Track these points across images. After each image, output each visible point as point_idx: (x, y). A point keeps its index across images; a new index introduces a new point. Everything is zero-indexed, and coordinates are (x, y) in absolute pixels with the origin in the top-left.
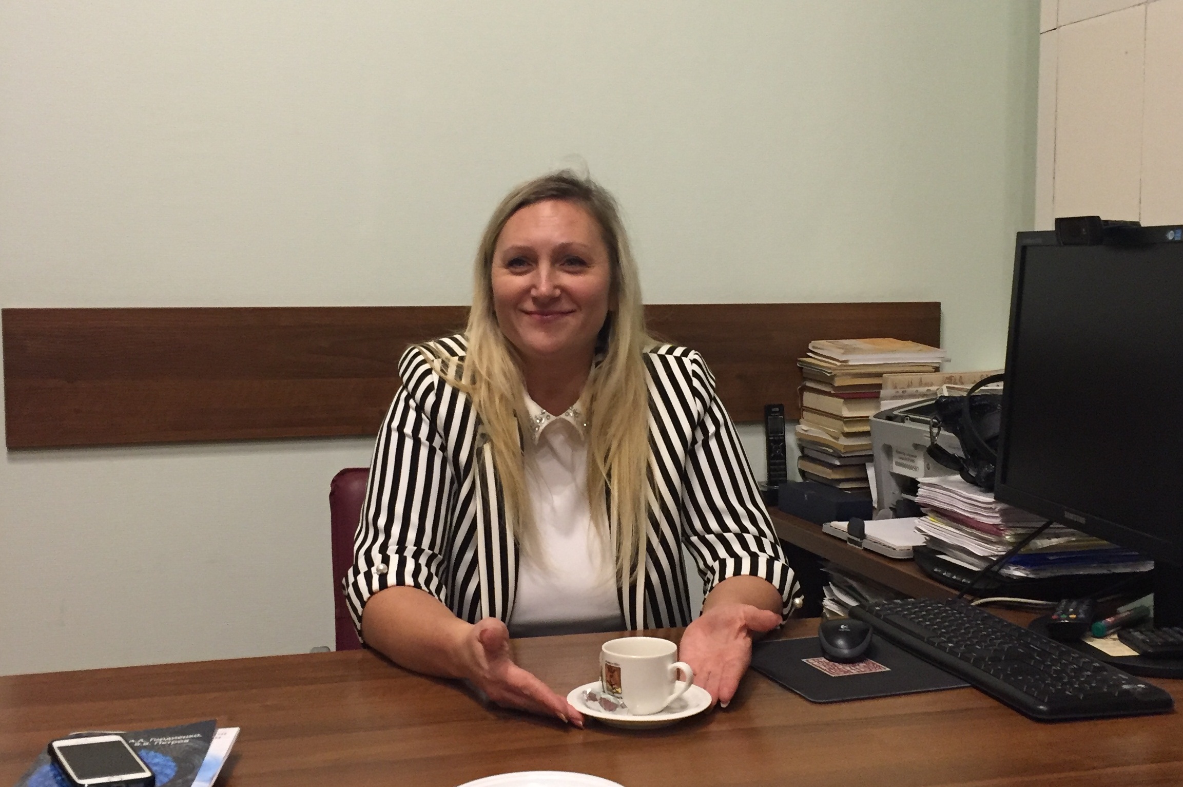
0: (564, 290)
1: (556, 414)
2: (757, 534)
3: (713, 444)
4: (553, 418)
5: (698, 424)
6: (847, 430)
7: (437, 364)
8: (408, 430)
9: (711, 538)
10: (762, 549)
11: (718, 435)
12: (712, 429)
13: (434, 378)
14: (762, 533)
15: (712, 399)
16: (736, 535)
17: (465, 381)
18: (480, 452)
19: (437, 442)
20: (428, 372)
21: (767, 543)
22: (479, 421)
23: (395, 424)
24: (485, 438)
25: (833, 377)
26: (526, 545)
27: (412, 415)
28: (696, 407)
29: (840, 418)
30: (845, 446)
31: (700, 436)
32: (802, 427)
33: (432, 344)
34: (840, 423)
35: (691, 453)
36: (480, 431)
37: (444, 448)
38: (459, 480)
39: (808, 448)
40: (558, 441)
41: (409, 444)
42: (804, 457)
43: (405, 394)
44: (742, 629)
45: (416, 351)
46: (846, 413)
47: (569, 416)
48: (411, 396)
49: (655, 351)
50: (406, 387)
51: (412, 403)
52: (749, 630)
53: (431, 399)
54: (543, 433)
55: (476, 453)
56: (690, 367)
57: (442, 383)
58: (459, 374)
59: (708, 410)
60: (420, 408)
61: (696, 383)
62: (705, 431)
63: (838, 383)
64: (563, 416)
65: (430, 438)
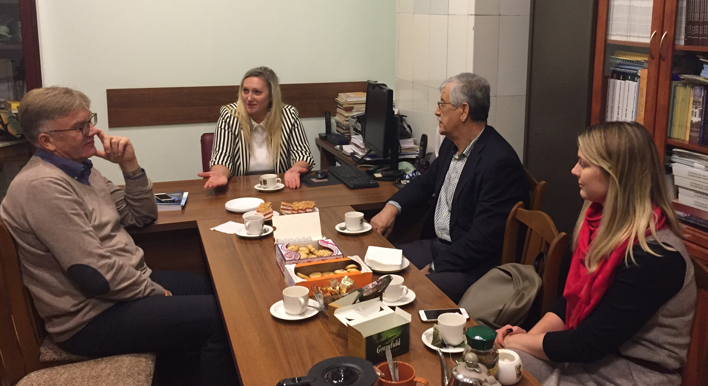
0: (255, 99)
1: (258, 123)
2: (305, 151)
3: (296, 129)
4: (258, 124)
5: (293, 125)
6: (346, 119)
7: (230, 111)
8: (223, 127)
9: (294, 152)
10: (306, 154)
11: (298, 127)
12: (296, 126)
13: (229, 115)
14: (307, 151)
15: (297, 119)
16: (300, 151)
17: (237, 115)
18: (240, 132)
19: (230, 130)
20: (227, 113)
21: (307, 153)
22: (240, 124)
23: (220, 126)
24: (242, 129)
25: (343, 105)
26: (251, 153)
27: (224, 124)
28: (293, 121)
29: (345, 116)
30: (346, 124)
31: (293, 128)
32: (336, 118)
33: (228, 105)
34: (344, 118)
35: (291, 132)
36: (240, 127)
37: (231, 131)
38: (235, 139)
39: (338, 124)
40: (260, 129)
41: (223, 131)
42: (338, 126)
43: (222, 118)
44: (298, 172)
45: (224, 107)
46: (346, 115)
47: (261, 124)
48: (223, 119)
49: (283, 107)
50: (222, 116)
51: (224, 121)
52: (299, 172)
53: (228, 120)
54: (256, 128)
55: (239, 132)
56: (292, 111)
57: (231, 115)
58: (235, 113)
59: (296, 122)
60: (225, 122)
61: (293, 115)
62: (295, 126)
63: (344, 106)
64: (260, 124)
65: (228, 129)
